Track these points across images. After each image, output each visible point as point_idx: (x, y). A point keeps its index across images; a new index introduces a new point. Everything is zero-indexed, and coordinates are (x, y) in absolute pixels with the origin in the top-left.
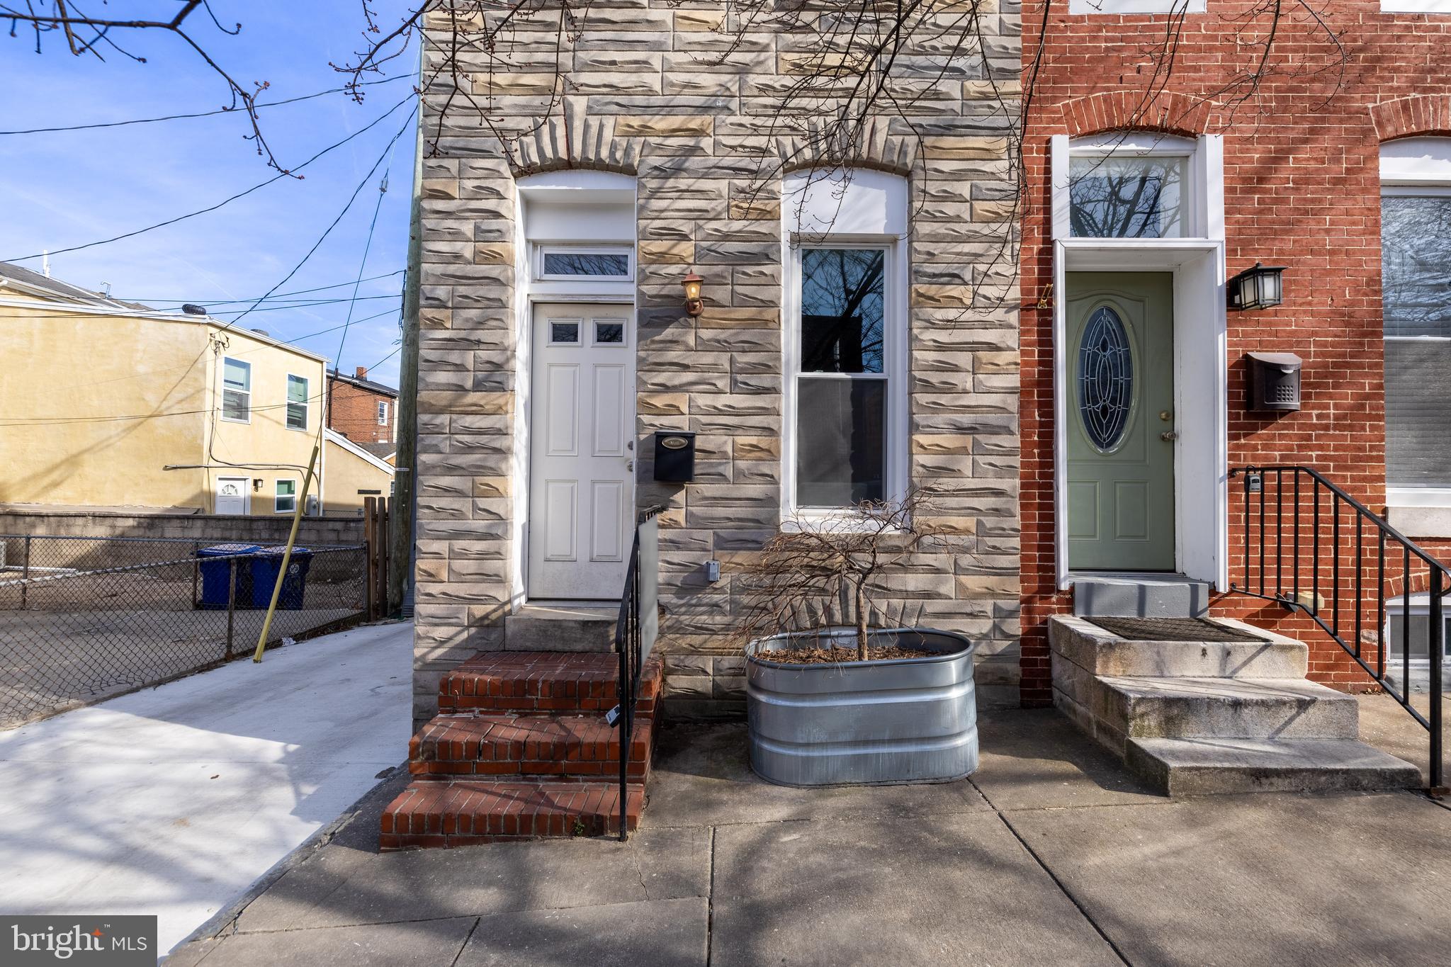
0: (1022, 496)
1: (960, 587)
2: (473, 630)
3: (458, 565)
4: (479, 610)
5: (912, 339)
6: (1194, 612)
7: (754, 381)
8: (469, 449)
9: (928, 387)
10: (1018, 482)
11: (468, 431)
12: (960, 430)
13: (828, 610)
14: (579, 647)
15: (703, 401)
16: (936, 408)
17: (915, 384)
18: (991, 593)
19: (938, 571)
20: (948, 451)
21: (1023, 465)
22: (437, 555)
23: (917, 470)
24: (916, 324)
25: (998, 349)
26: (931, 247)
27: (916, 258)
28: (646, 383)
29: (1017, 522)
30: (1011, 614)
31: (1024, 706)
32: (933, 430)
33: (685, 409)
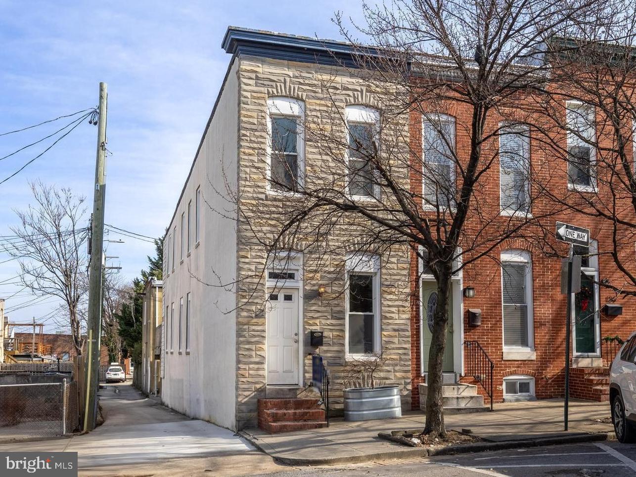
0: (412, 349)
1: (395, 376)
2: (256, 392)
3: (251, 372)
4: (258, 386)
5: (381, 303)
6: (456, 382)
7: (338, 315)
8: (254, 336)
9: (387, 318)
10: (410, 345)
11: (254, 331)
12: (395, 330)
13: (359, 383)
14: (288, 396)
15: (324, 322)
16: (389, 324)
17: (383, 317)
18: (404, 378)
19: (389, 371)
20: (391, 337)
21: (412, 341)
22: (245, 369)
23: (383, 342)
24: (382, 299)
25: (405, 307)
26: (386, 277)
27: (382, 280)
28: (307, 316)
29: (410, 357)
30: (409, 383)
31: (412, 410)
32: (387, 330)
33: (318, 324)
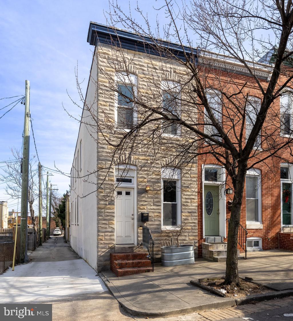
0: (198, 223)
1: (189, 238)
2: (109, 249)
3: (106, 237)
4: (110, 246)
5: (181, 197)
6: (222, 241)
7: (157, 204)
8: (108, 216)
9: (184, 205)
10: (197, 221)
11: (108, 212)
12: (189, 212)
13: (169, 243)
14: (128, 251)
15: (149, 207)
16: (185, 209)
17: (182, 205)
18: (194, 239)
19: (186, 236)
20: (187, 216)
21: (198, 218)
22: (102, 236)
23: (182, 219)
24: (182, 195)
25: (194, 199)
26: (184, 182)
27: (182, 183)
28: (139, 204)
29: (197, 228)
30: (196, 243)
31: (198, 257)
32: (185, 212)
33: (146, 209)
